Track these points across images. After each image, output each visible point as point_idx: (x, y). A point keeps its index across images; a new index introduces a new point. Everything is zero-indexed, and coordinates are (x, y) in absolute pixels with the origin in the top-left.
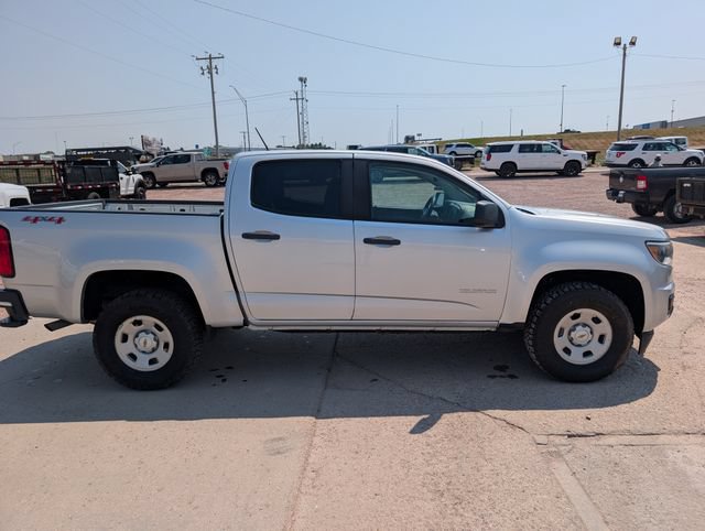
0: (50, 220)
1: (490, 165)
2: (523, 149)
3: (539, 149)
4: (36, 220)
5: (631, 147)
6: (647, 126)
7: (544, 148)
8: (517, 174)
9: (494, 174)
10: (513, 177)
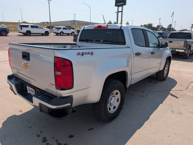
0: (89, 53)
1: (22, 31)
2: (32, 27)
3: (37, 27)
4: (83, 54)
5: (60, 28)
6: (43, 23)
7: (38, 27)
8: (31, 35)
9: (22, 34)
10: (30, 35)
